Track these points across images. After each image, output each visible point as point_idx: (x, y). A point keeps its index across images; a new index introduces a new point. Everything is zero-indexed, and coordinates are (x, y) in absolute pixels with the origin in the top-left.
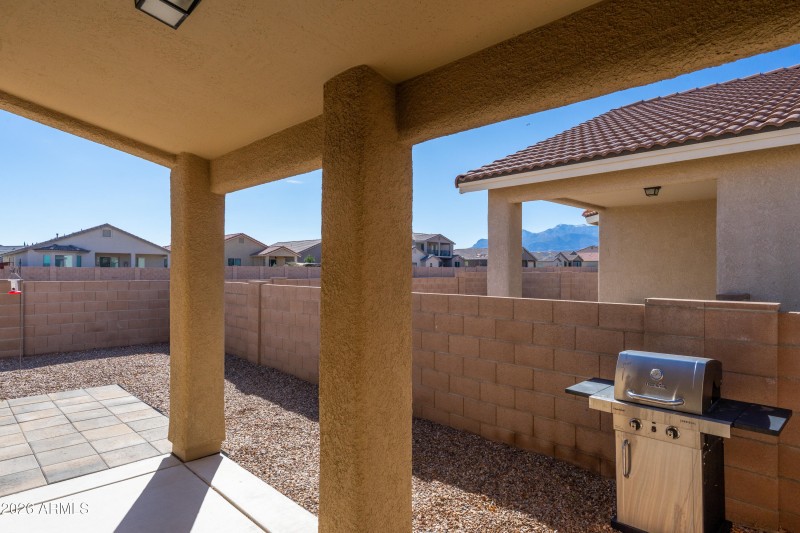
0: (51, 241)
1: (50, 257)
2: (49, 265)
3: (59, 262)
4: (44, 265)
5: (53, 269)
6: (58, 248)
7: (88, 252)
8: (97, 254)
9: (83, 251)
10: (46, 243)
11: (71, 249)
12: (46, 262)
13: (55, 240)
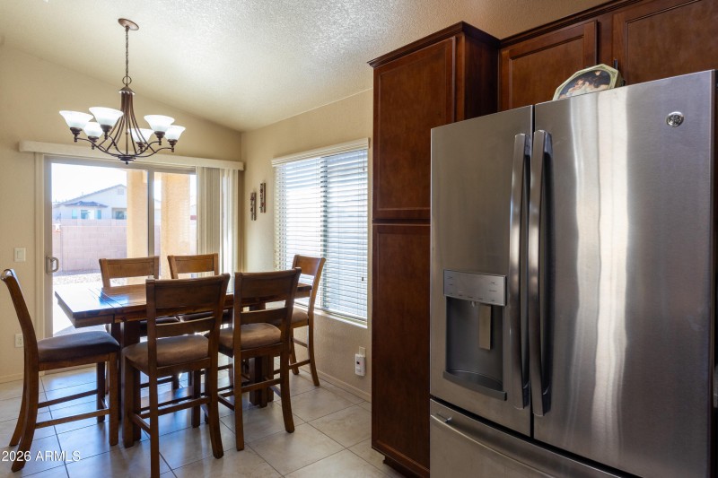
0: (77, 199)
1: (77, 211)
2: (76, 218)
3: (84, 216)
4: (73, 218)
5: (80, 220)
6: (83, 204)
7: (106, 207)
8: (113, 209)
9: (102, 206)
10: (74, 200)
11: (93, 204)
12: (74, 215)
13: (81, 198)
